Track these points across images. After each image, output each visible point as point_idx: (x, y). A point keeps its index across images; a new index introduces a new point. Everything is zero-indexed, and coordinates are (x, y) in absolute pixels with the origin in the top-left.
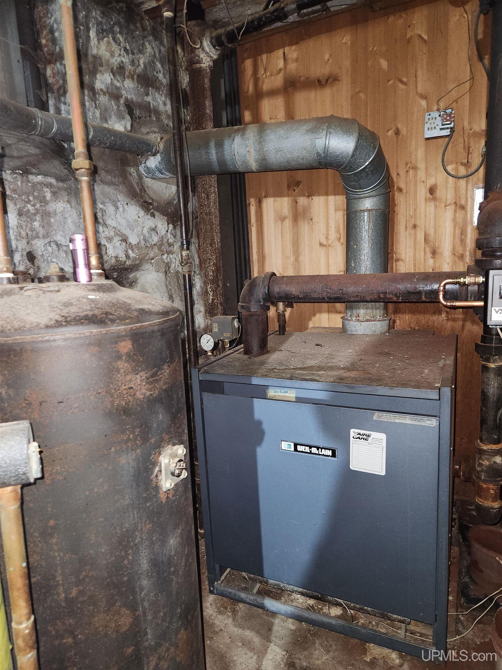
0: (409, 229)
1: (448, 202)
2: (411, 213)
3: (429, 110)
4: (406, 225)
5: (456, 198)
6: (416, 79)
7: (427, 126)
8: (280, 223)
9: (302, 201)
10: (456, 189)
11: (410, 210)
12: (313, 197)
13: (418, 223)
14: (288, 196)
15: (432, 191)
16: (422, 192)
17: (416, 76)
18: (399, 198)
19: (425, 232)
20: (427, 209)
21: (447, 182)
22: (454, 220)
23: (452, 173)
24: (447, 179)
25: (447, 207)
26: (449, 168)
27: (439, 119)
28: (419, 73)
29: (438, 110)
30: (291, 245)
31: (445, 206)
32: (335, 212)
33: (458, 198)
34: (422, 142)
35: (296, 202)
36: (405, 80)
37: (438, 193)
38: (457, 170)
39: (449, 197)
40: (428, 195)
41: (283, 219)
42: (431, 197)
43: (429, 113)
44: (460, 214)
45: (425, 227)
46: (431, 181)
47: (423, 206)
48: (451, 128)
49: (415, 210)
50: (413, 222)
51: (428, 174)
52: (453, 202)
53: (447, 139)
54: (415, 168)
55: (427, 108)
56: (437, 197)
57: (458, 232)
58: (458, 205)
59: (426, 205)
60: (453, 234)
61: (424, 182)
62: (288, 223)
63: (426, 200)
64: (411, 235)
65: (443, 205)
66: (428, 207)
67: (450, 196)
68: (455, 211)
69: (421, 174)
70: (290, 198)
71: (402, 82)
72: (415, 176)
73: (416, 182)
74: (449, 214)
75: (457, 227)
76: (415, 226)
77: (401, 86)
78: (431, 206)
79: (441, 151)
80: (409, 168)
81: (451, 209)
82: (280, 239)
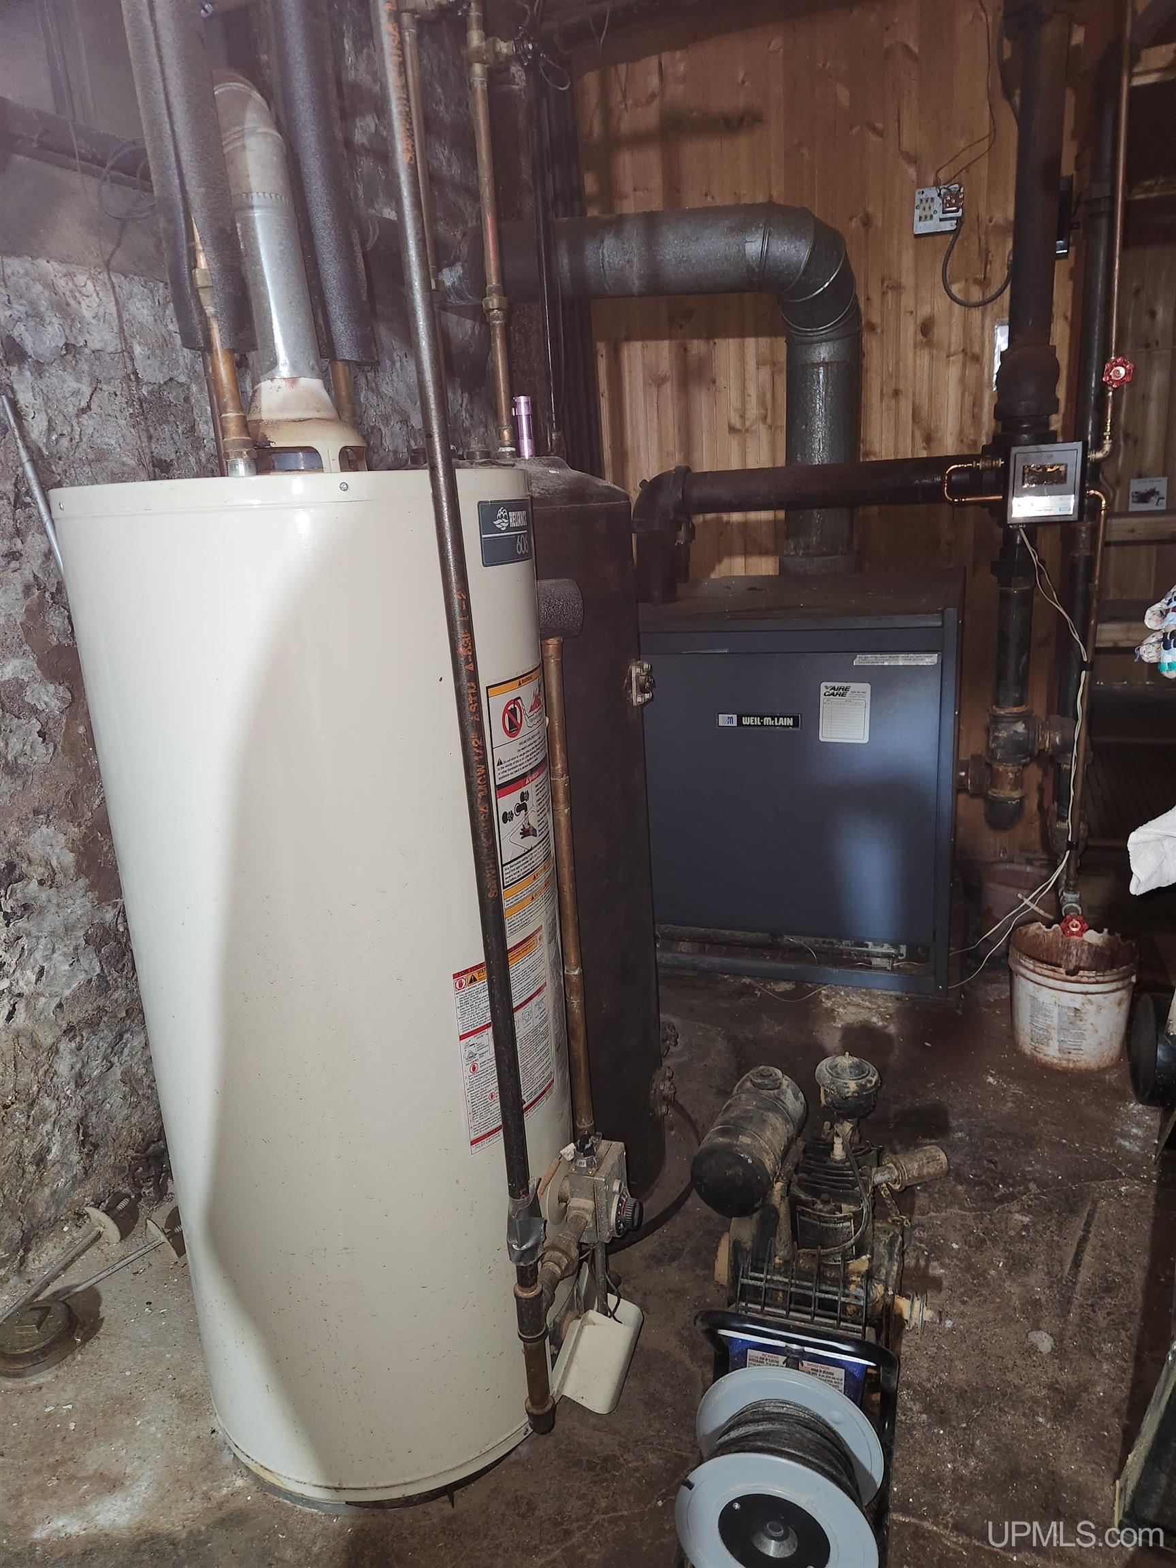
0: (886, 399)
1: (952, 349)
2: (890, 369)
3: (921, 184)
4: (882, 391)
5: (965, 342)
6: (899, 125)
7: (917, 213)
8: (654, 389)
9: (697, 347)
10: (966, 327)
11: (888, 363)
12: (716, 340)
13: (901, 387)
14: (670, 338)
15: (926, 328)
16: (909, 331)
17: (899, 121)
18: (871, 344)
19: (914, 403)
20: (918, 362)
21: (951, 315)
22: (962, 379)
23: (959, 296)
24: (951, 305)
25: (951, 358)
26: (955, 289)
27: (938, 201)
28: (905, 115)
29: (937, 184)
30: (677, 432)
31: (948, 357)
32: (758, 368)
33: (968, 342)
34: (909, 241)
35: (685, 350)
36: (879, 125)
37: (936, 332)
38: (966, 291)
39: (953, 339)
40: (920, 337)
41: (659, 382)
42: (925, 340)
43: (921, 190)
44: (971, 372)
45: (914, 394)
46: (925, 311)
47: (911, 355)
48: (958, 218)
49: (897, 363)
50: (893, 385)
51: (918, 300)
52: (961, 349)
53: (951, 238)
54: (897, 288)
55: (918, 179)
56: (935, 340)
57: (968, 400)
58: (969, 354)
59: (915, 353)
60: (959, 406)
61: (912, 313)
62: (669, 389)
63: (915, 346)
64: (889, 408)
65: (943, 355)
66: (918, 359)
67: (956, 340)
68: (964, 367)
69: (908, 300)
70: (673, 342)
71: (874, 129)
72: (898, 302)
73: (899, 313)
74: (953, 373)
75: (967, 393)
76: (896, 393)
77: (873, 138)
78: (924, 358)
79: (941, 258)
80: (887, 287)
81: (957, 360)
82: (656, 420)
